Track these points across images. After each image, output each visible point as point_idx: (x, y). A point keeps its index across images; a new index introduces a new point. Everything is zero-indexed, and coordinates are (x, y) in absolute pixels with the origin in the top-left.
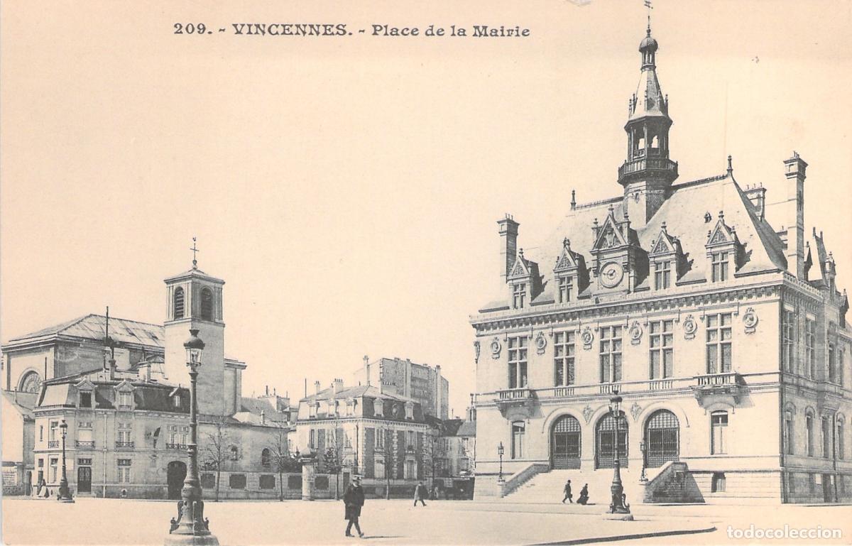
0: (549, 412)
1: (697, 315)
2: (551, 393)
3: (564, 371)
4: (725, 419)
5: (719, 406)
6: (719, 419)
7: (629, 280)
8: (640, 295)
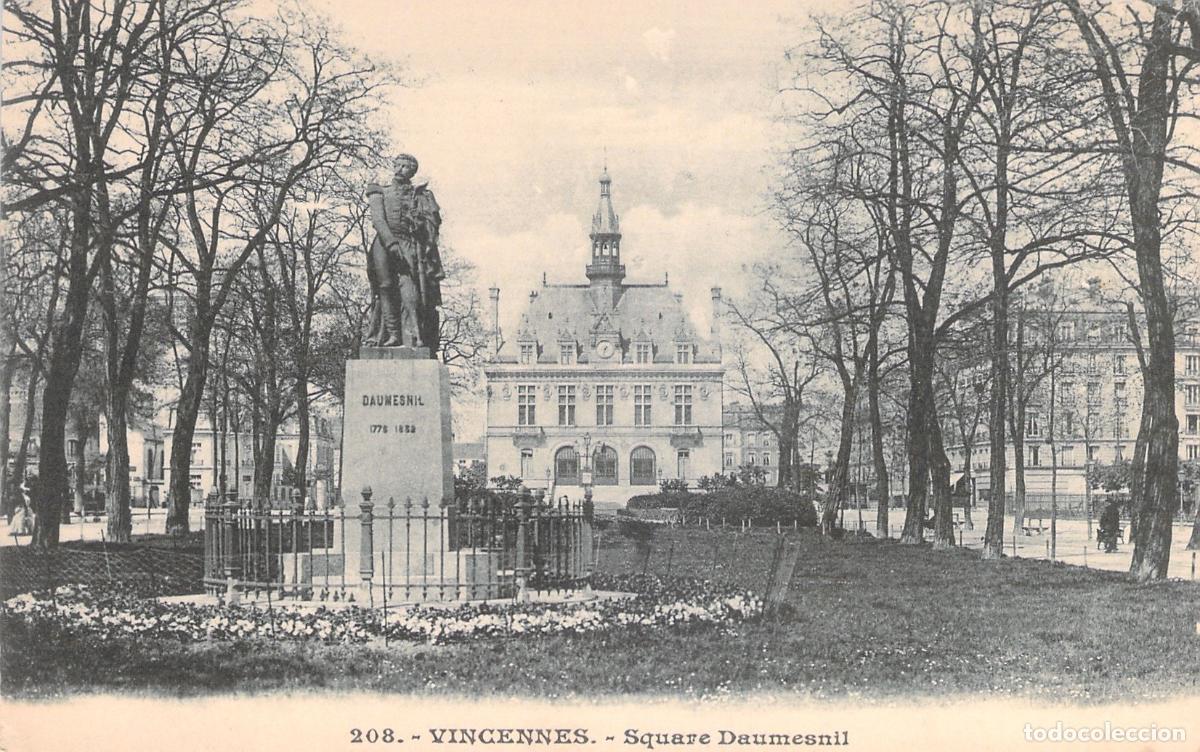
0: (553, 445)
1: (669, 384)
2: (556, 430)
3: (566, 413)
4: (687, 455)
5: (683, 446)
6: (683, 454)
7: (618, 355)
8: (625, 366)
